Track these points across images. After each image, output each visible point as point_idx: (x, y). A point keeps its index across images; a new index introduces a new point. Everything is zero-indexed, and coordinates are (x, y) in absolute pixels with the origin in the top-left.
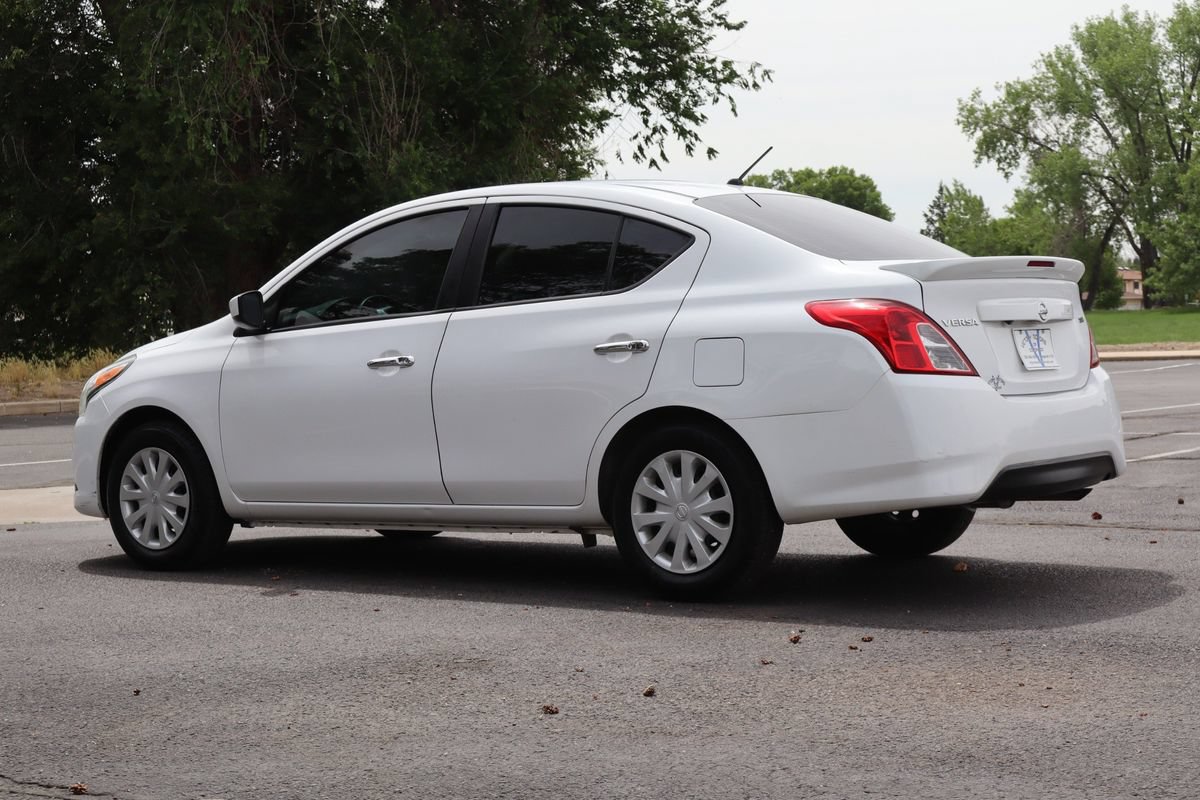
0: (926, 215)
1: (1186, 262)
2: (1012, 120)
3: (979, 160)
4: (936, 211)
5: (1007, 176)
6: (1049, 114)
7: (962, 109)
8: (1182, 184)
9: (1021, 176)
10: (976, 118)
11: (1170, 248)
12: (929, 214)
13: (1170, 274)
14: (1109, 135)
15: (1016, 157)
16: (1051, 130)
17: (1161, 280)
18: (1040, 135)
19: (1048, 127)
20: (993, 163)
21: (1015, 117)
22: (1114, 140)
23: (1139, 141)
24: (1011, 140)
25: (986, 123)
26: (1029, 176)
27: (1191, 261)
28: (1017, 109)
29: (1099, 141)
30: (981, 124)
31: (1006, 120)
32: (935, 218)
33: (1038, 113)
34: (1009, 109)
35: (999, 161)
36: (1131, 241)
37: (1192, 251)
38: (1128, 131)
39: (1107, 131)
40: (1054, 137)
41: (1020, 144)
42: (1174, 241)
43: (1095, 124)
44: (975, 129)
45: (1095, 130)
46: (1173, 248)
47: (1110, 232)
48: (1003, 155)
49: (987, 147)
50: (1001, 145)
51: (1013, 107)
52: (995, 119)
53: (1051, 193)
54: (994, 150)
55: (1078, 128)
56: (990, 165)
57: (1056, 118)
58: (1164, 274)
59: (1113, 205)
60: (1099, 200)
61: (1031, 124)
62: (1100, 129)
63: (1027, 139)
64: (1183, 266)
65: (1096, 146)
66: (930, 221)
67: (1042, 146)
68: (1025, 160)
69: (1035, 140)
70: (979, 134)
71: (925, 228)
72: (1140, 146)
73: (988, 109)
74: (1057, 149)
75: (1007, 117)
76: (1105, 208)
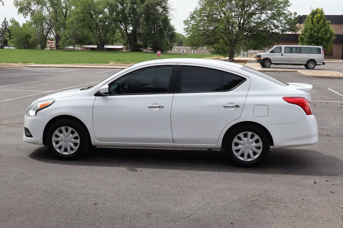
0: (2, 25)
1: (67, 40)
2: (26, 5)
3: (19, 13)
4: (4, 24)
5: (25, 17)
6: (35, 4)
7: (15, 1)
8: (66, 23)
9: (29, 18)
10: (18, 3)
11: (64, 37)
12: (2, 24)
13: (64, 43)
14: (49, 10)
15: (27, 13)
16: (36, 8)
17: (62, 44)
18: (33, 9)
19: (34, 7)
20: (22, 14)
21: (27, 4)
22: (49, 12)
23: (56, 12)
24: (26, 9)
25: (20, 5)
26: (31, 18)
27: (68, 40)
28: (28, 2)
29: (46, 11)
30: (19, 5)
31: (25, 5)
32: (4, 25)
33: (32, 4)
34: (26, 2)
35: (23, 14)
36: (54, 35)
37: (68, 38)
38: (53, 10)
39: (48, 9)
40: (36, 10)
41: (28, 11)
42: (65, 35)
43: (45, 8)
44: (18, 6)
45: (45, 9)
46: (65, 37)
47: (48, 32)
48: (24, 13)
49: (21, 10)
50: (24, 10)
51: (27, 2)
52: (22, 4)
53: (36, 22)
54: (22, 11)
55: (41, 8)
56: (21, 15)
57: (36, 5)
58: (63, 42)
59: (49, 26)
60: (46, 24)
61: (31, 6)
62: (46, 9)
63: (30, 9)
64: (67, 41)
65: (45, 13)
66: (3, 26)
67: (33, 11)
68: (29, 14)
69: (32, 10)
70: (19, 7)
71: (1, 27)
72: (56, 13)
73: (21, 2)
74: (37, 12)
75: (25, 4)
76: (47, 27)
